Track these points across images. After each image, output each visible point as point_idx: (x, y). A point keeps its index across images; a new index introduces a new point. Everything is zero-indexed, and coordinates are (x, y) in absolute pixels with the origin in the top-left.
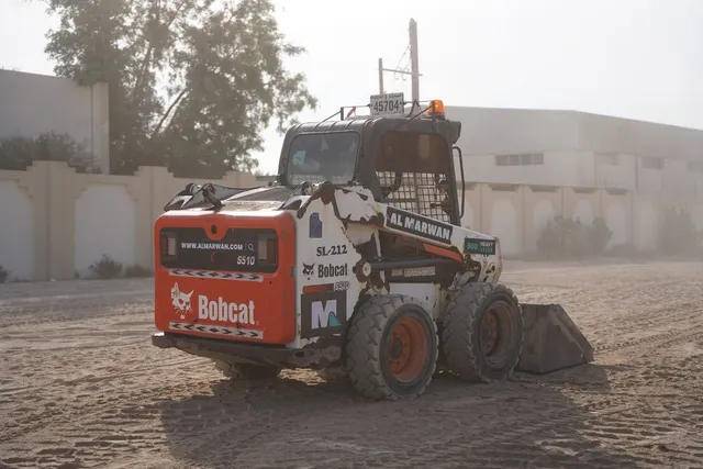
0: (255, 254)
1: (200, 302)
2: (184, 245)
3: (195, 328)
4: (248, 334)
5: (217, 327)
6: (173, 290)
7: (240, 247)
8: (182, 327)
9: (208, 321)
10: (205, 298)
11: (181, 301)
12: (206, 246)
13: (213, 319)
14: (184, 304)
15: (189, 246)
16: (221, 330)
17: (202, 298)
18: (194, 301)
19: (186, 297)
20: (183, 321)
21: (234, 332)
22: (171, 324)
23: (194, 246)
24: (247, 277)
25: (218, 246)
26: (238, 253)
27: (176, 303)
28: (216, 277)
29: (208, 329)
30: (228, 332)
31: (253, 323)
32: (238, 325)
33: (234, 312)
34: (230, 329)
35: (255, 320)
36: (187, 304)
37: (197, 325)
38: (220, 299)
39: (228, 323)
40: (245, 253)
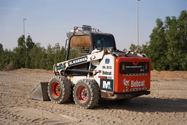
0: (144, 68)
1: (132, 82)
2: (127, 67)
3: (130, 90)
4: (143, 89)
5: (136, 89)
6: (124, 80)
7: (141, 67)
8: (127, 90)
9: (134, 87)
10: (133, 81)
11: (126, 83)
12: (133, 67)
13: (135, 86)
14: (127, 84)
15: (128, 67)
16: (137, 89)
17: (132, 81)
18: (130, 83)
19: (128, 82)
20: (127, 89)
21: (140, 89)
22: (124, 90)
23: (129, 67)
24: (143, 74)
25: (136, 67)
26: (140, 68)
27: (125, 84)
28: (136, 75)
29: (134, 90)
30: (139, 89)
31: (144, 86)
32: (141, 87)
33: (140, 84)
34: (139, 88)
35: (144, 85)
36: (128, 83)
37: (131, 89)
38: (137, 81)
39: (139, 87)
40: (142, 68)
